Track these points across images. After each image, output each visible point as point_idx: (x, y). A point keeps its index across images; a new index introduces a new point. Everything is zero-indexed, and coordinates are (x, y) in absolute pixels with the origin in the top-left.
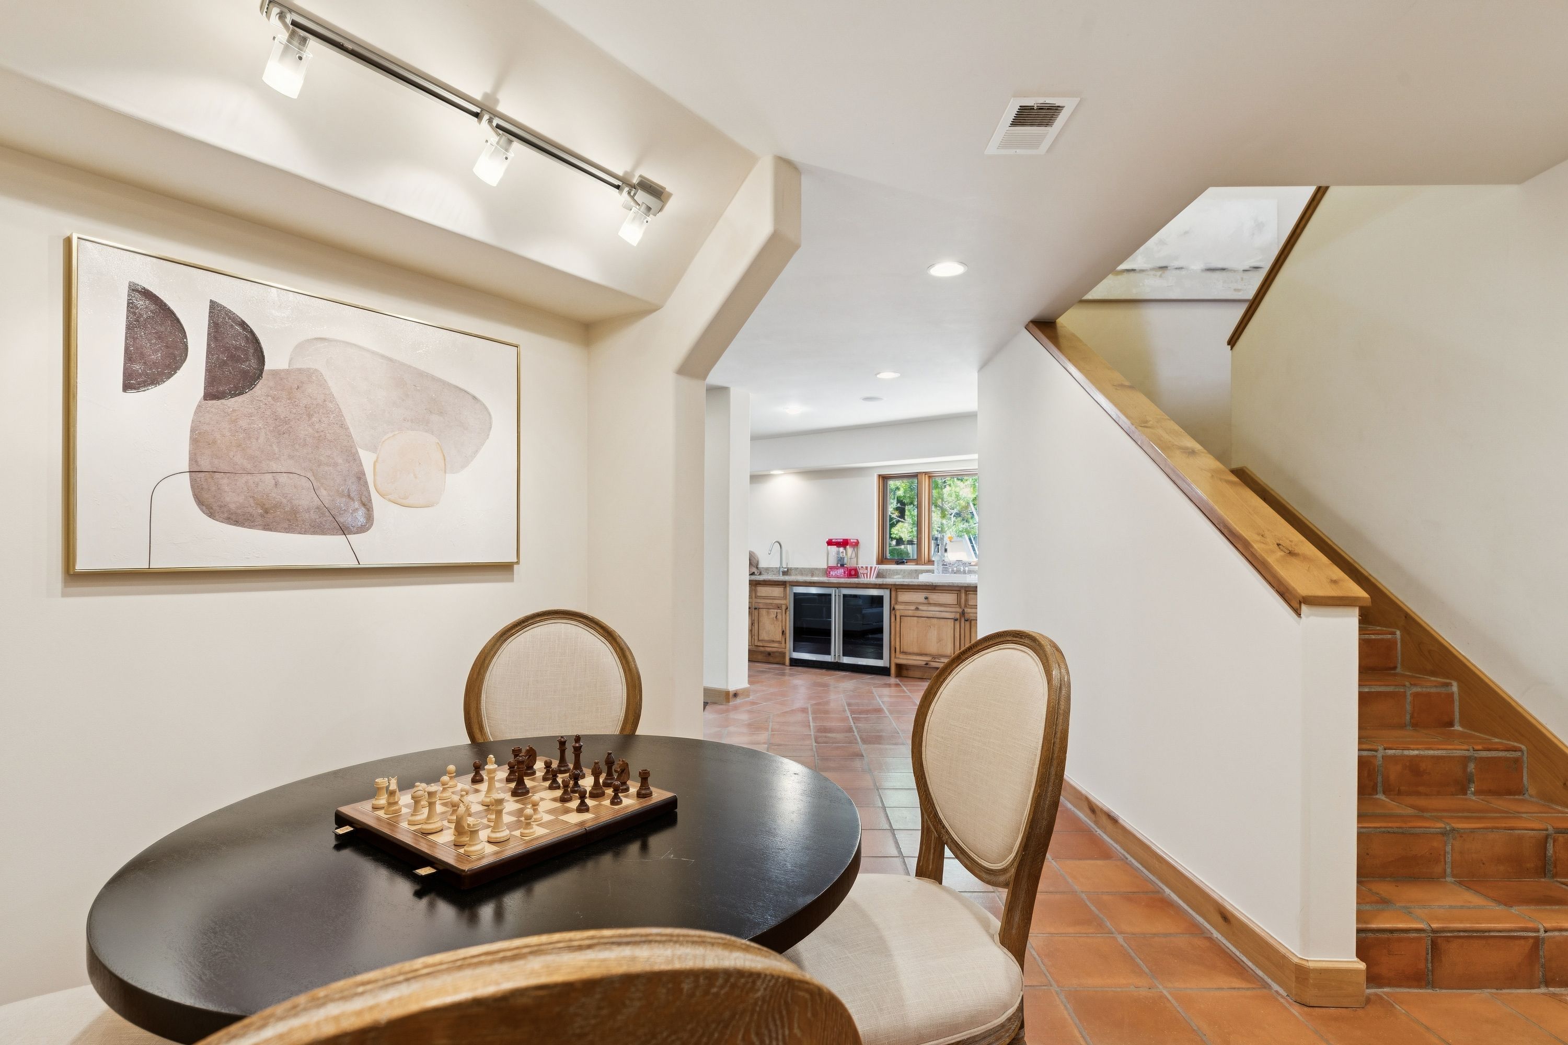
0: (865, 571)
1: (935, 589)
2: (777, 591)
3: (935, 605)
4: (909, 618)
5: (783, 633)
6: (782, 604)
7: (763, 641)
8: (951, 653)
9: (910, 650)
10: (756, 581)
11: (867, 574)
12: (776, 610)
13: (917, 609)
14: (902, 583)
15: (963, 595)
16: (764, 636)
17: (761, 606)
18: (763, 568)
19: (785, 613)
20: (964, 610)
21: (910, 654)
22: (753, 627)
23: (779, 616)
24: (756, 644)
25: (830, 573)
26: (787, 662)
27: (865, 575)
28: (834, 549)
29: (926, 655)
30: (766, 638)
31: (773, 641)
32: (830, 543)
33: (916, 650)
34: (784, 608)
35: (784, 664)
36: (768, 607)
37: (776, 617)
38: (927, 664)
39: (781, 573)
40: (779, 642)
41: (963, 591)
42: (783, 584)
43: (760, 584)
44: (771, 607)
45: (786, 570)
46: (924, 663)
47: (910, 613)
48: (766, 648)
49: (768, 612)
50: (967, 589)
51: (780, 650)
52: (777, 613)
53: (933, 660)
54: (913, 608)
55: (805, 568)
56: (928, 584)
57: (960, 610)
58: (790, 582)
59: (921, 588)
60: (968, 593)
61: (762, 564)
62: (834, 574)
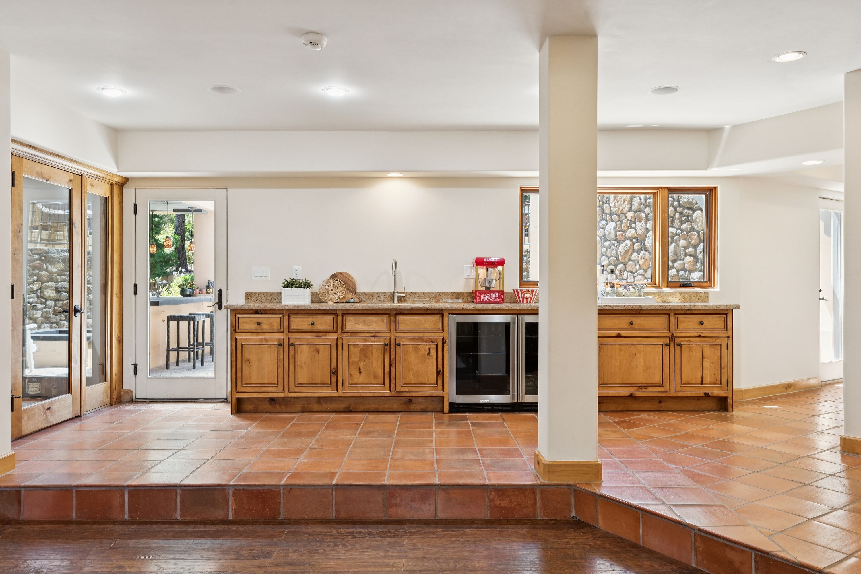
0: (530, 296)
1: (639, 313)
2: (429, 322)
3: (640, 330)
4: (609, 346)
5: (439, 373)
6: (437, 338)
7: (407, 385)
8: (660, 381)
9: (612, 382)
11: (531, 298)
12: (428, 346)
13: (619, 335)
14: (604, 308)
15: (672, 319)
16: (410, 378)
17: (405, 341)
18: (363, 293)
19: (443, 349)
20: (673, 334)
21: (611, 385)
22: (393, 369)
23: (433, 353)
24: (398, 390)
25: (480, 298)
26: (446, 408)
27: (529, 300)
28: (482, 271)
29: (631, 385)
30: (414, 381)
31: (424, 385)
32: (479, 262)
33: (618, 381)
34: (440, 342)
35: (441, 411)
36: (416, 342)
37: (429, 354)
38: (631, 395)
39: (396, 299)
40: (435, 385)
41: (672, 314)
42: (440, 312)
44: (420, 342)
45: (403, 295)
46: (628, 394)
47: (611, 340)
48: (414, 393)
49: (416, 349)
50: (676, 312)
51: (435, 394)
52: (430, 349)
53: (639, 390)
54: (615, 334)
55: (426, 293)
56: (636, 308)
57: (669, 335)
58: (448, 310)
59: (624, 312)
60: (677, 316)
61: (360, 289)
62: (484, 300)
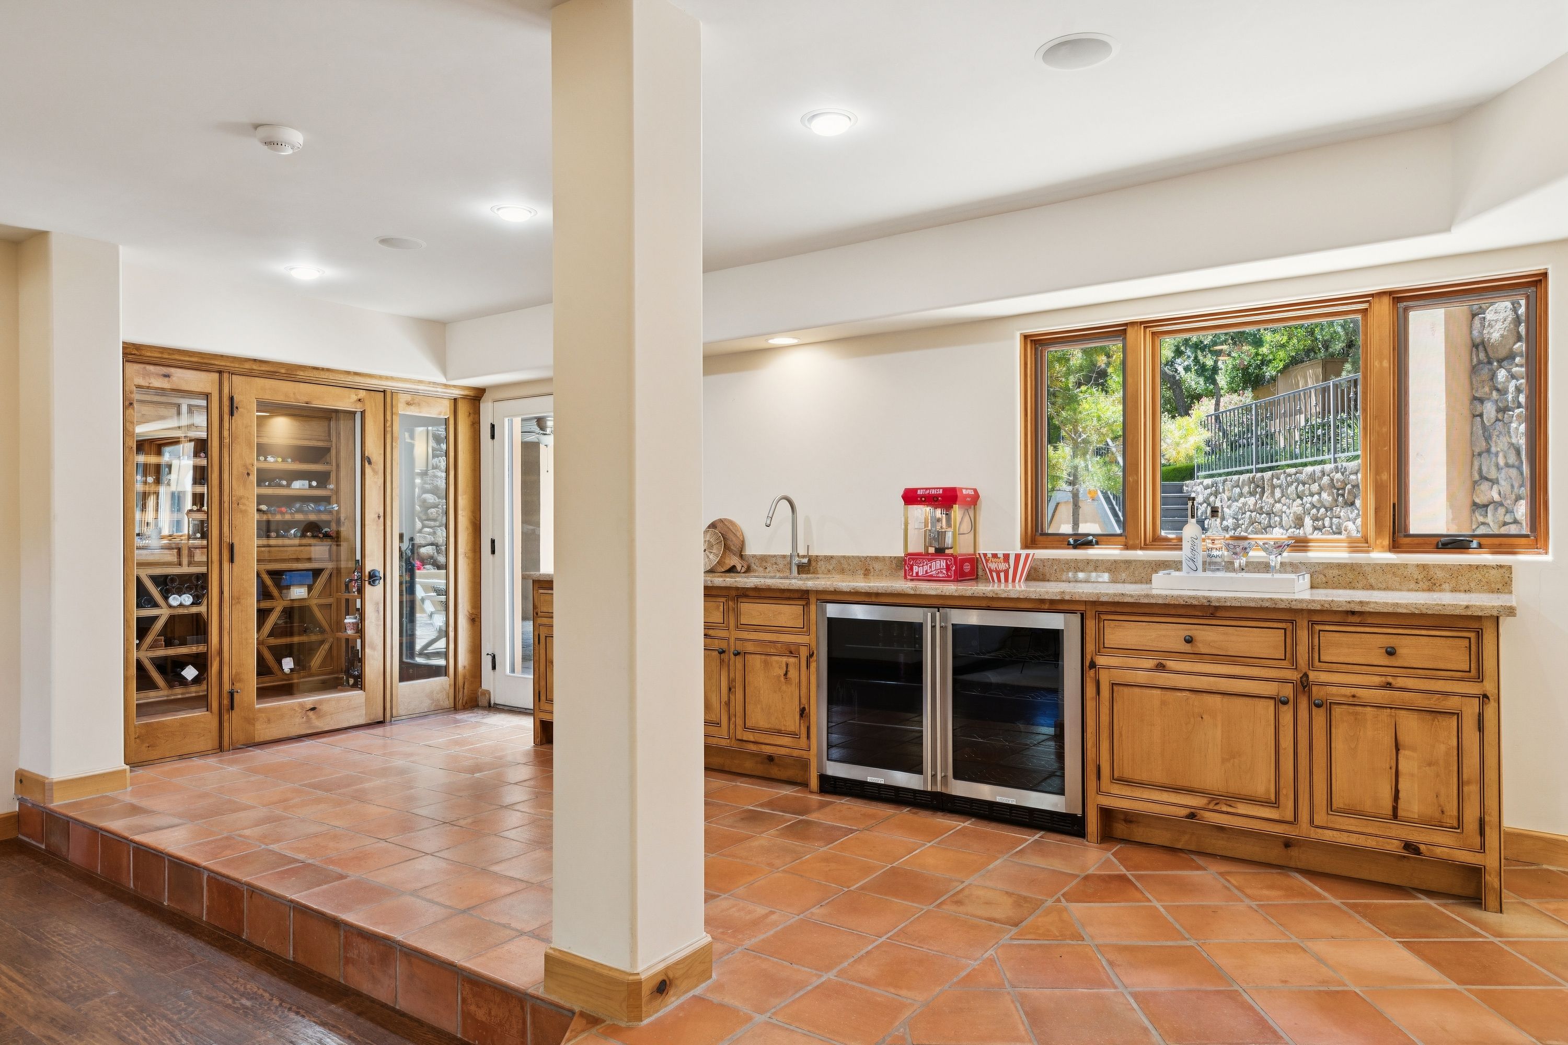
0: (1003, 566)
1: (1213, 616)
2: (788, 614)
3: (1215, 658)
4: (1137, 690)
5: (803, 712)
6: (799, 645)
7: (753, 729)
8: (1268, 791)
9: (1144, 776)
10: (737, 589)
11: (1006, 572)
12: (784, 659)
13: (1161, 667)
14: (1117, 599)
15: (1303, 635)
16: (757, 718)
17: (750, 647)
18: (754, 556)
19: (808, 667)
20: (1306, 675)
21: (1141, 784)
22: (732, 697)
23: (793, 673)
24: (739, 737)
25: (912, 569)
26: (814, 783)
27: (1002, 575)
28: (921, 512)
29: (1190, 791)
30: (763, 724)
31: (779, 732)
32: (911, 497)
33: (1159, 776)
34: (804, 652)
35: (805, 785)
36: (768, 651)
37: (786, 674)
38: (1192, 816)
39: (795, 569)
40: (794, 735)
41: (1303, 623)
42: (803, 596)
43: (746, 596)
44: (773, 651)
45: (805, 560)
46: (1184, 812)
47: (1141, 677)
48: (763, 746)
49: (766, 662)
50: (1316, 618)
51: (796, 753)
52: (787, 665)
53: (1211, 807)
54: (1150, 664)
55: (849, 557)
56: (1196, 603)
57: (1295, 676)
58: (817, 592)
59: (1173, 612)
60: (1318, 627)
61: (752, 549)
62: (920, 574)
